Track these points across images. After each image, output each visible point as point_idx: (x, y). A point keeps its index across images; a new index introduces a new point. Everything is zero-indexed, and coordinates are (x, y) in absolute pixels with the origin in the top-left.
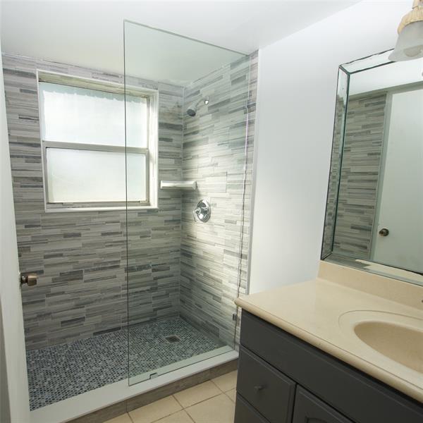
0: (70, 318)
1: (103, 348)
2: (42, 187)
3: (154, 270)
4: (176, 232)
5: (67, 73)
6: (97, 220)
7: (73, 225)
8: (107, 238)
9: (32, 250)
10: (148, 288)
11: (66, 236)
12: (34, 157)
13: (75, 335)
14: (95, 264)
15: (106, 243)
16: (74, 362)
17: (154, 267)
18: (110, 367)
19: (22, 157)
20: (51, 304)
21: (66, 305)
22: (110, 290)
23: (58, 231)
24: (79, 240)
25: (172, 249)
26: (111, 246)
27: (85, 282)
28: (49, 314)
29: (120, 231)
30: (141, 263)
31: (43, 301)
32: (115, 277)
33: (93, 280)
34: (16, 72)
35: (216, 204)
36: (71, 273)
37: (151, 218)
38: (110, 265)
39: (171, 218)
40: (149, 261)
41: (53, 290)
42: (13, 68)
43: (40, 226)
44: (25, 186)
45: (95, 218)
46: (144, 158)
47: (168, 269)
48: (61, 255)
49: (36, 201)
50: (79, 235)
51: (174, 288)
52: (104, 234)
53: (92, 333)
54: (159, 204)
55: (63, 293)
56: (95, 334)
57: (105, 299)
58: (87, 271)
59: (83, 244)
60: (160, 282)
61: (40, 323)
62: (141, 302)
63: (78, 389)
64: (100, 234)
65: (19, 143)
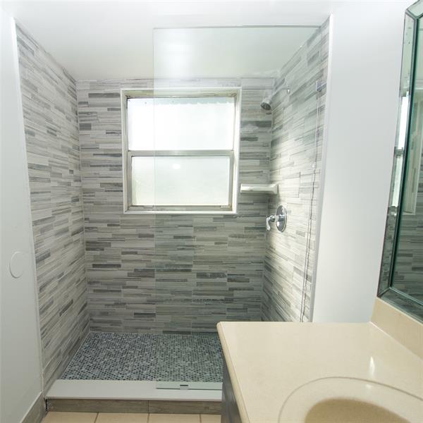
0: (142, 312)
1: (164, 347)
2: (122, 191)
3: (230, 280)
4: (259, 241)
5: (146, 87)
6: (170, 223)
7: (147, 226)
8: (180, 241)
9: (113, 245)
10: (223, 298)
11: (141, 236)
12: (116, 166)
13: (146, 328)
14: (167, 265)
15: (178, 246)
16: (133, 352)
17: (231, 277)
18: (158, 366)
19: (107, 166)
20: (126, 295)
21: (138, 299)
22: (180, 293)
23: (133, 231)
24: (153, 240)
25: (253, 259)
26: (183, 249)
27: (157, 280)
28: (125, 304)
29: (192, 236)
30: (215, 270)
31: (120, 291)
32: (186, 280)
33: (164, 280)
34: (105, 94)
35: (290, 212)
36: (144, 270)
37: (228, 224)
38: (181, 268)
39: (253, 225)
40: (224, 270)
41: (129, 283)
42: (102, 92)
43: (119, 225)
44: (109, 191)
45: (168, 221)
46: (229, 160)
47: (248, 281)
48: (136, 253)
49: (117, 203)
50: (152, 236)
51: (254, 303)
52: (176, 237)
53: (162, 330)
54: (238, 209)
55: (136, 287)
56: (164, 332)
57: (175, 300)
58: (158, 271)
59: (156, 245)
60: (237, 294)
61: (117, 310)
62: (213, 311)
63: (120, 376)
64: (172, 237)
65: (105, 155)
